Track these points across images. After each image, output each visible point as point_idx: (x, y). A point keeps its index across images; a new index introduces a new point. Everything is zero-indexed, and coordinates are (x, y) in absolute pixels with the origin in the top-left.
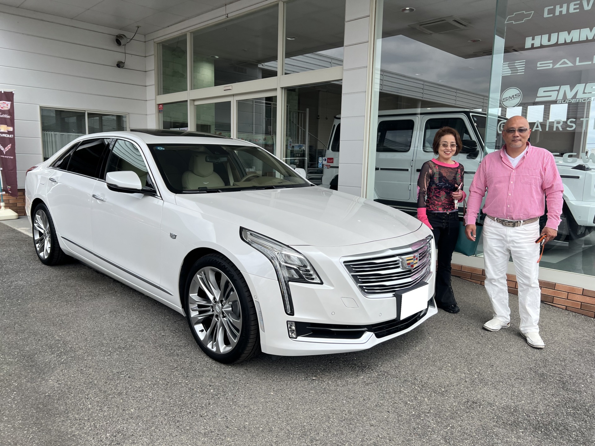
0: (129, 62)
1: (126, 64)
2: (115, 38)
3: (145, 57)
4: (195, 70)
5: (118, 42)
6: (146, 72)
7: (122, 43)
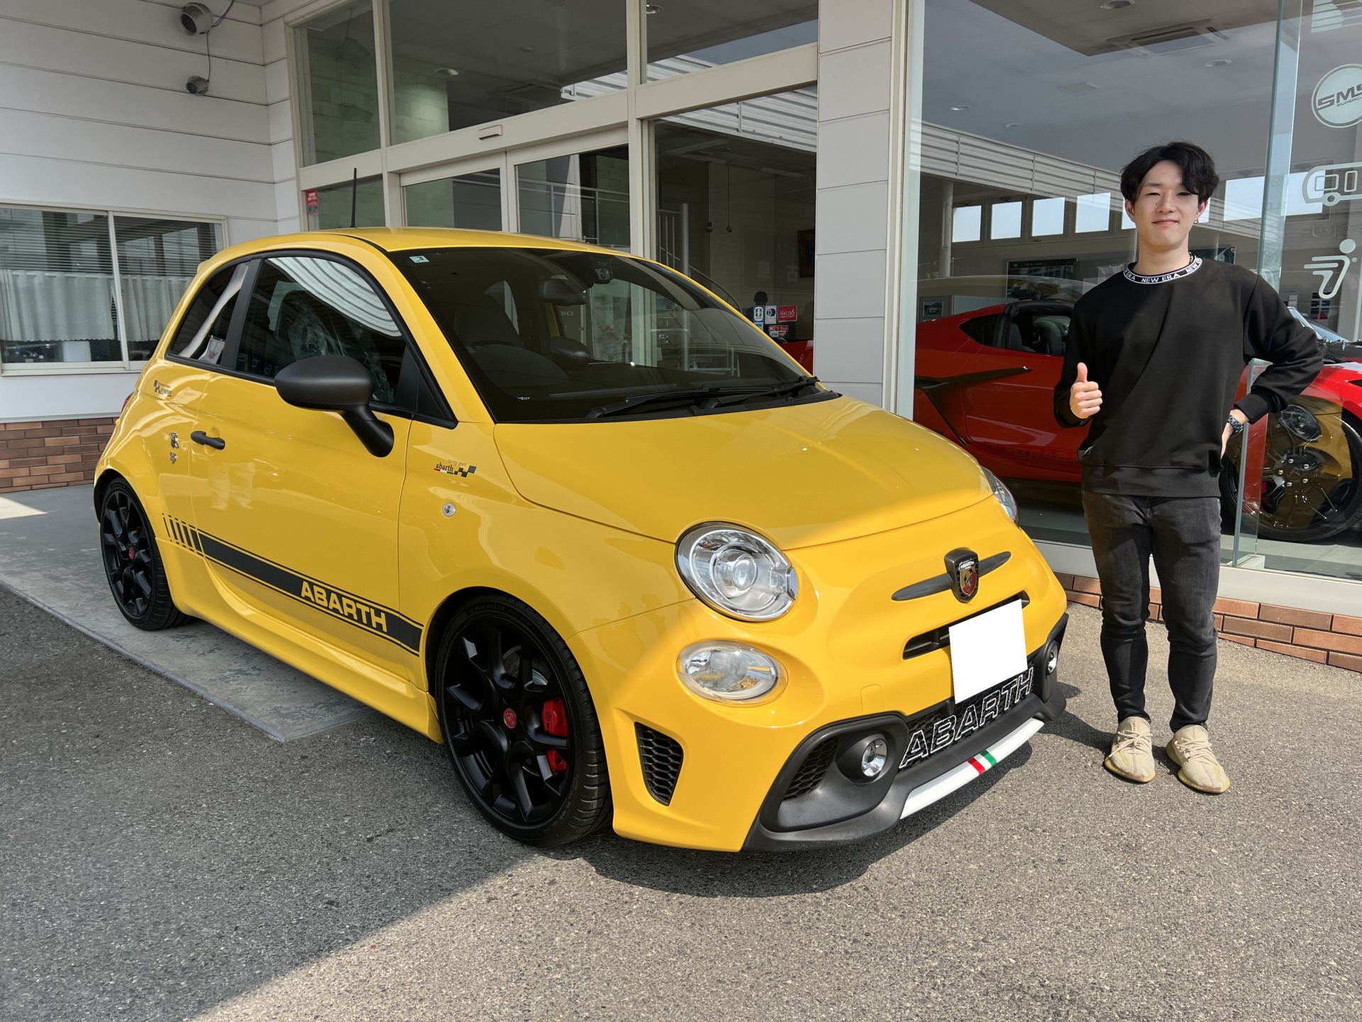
0: (221, 78)
1: (212, 84)
2: (179, 13)
3: (264, 65)
4: (399, 107)
5: (188, 23)
6: (267, 105)
7: (199, 30)
